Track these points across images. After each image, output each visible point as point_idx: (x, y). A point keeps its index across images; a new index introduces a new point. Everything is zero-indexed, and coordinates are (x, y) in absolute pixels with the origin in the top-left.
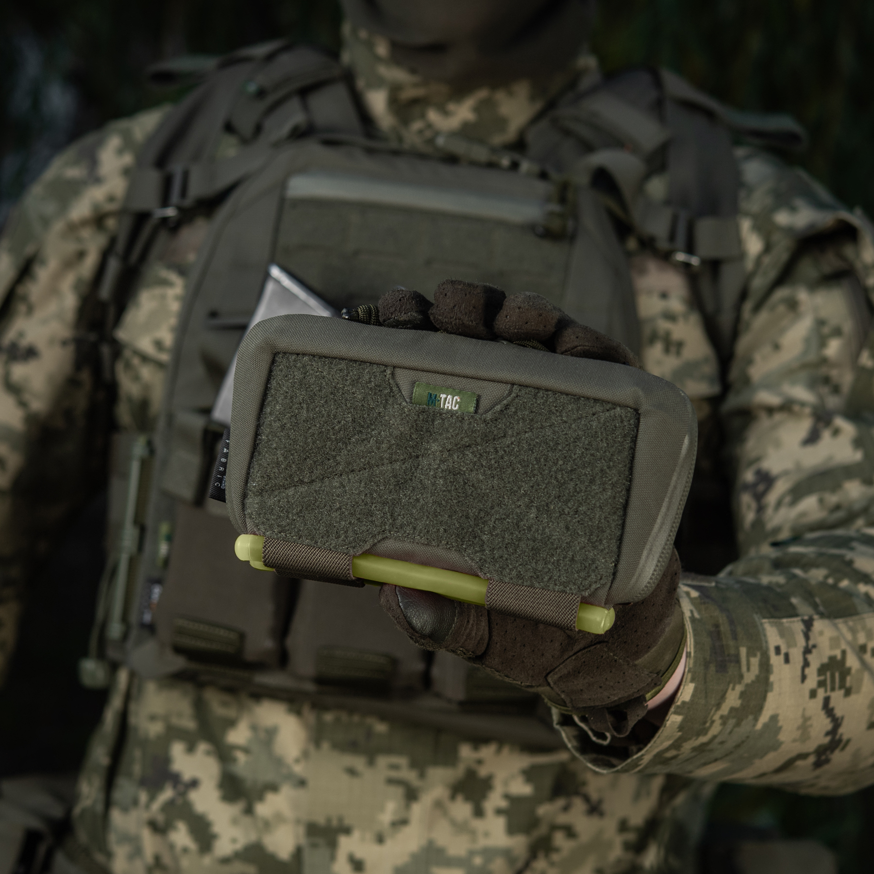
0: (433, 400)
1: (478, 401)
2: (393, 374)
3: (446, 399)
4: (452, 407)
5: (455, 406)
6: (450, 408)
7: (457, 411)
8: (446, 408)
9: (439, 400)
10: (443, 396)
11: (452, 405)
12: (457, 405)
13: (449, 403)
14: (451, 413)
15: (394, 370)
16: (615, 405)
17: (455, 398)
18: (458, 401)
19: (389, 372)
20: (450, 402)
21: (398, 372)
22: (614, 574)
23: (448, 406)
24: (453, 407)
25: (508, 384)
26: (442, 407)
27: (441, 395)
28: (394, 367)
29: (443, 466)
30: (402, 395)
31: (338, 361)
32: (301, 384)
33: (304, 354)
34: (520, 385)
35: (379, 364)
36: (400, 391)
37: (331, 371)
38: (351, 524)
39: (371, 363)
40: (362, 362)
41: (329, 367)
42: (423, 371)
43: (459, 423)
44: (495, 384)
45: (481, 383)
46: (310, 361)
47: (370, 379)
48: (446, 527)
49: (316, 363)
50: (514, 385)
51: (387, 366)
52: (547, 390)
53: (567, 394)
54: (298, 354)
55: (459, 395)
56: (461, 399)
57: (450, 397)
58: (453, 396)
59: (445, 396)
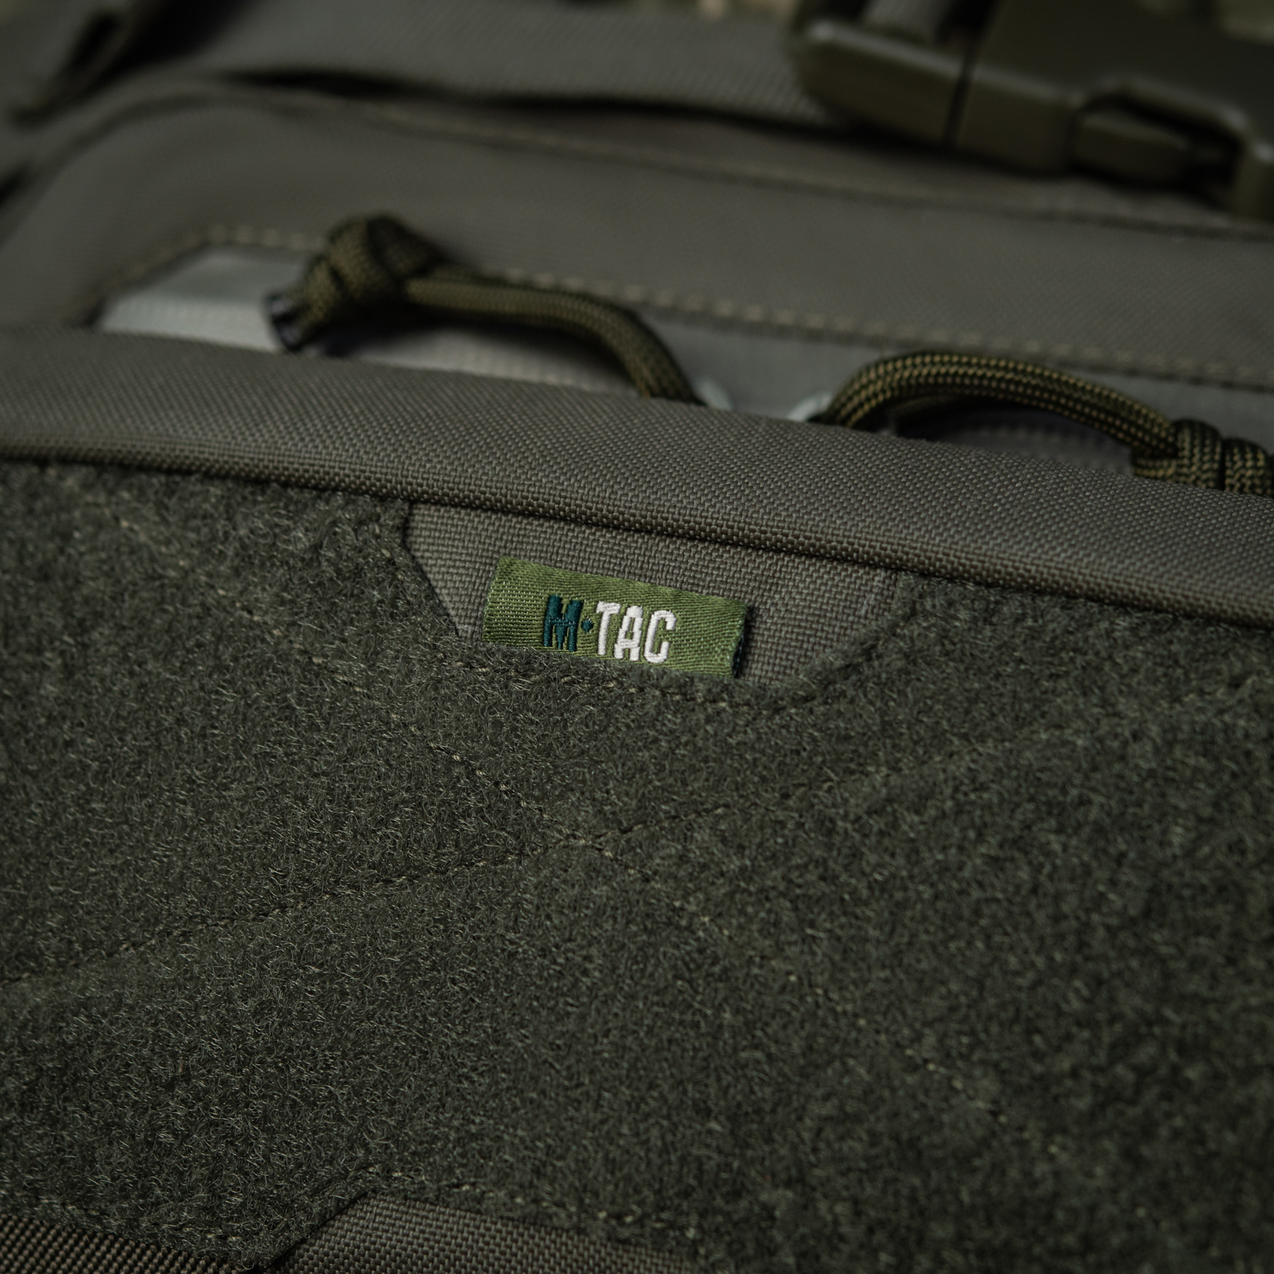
0: (566, 622)
1: (748, 627)
2: (404, 528)
3: (617, 621)
4: (642, 653)
5: (657, 650)
6: (634, 657)
7: (662, 670)
8: (619, 655)
9: (591, 626)
10: (608, 609)
11: (642, 645)
12: (665, 645)
13: (629, 635)
14: (642, 675)
15: (411, 514)
17: (654, 619)
18: (669, 627)
19: (389, 519)
20: (636, 633)
21: (424, 517)
23: (627, 649)
24: (647, 654)
25: (875, 566)
26: (602, 651)
27: (601, 606)
28: (414, 502)
29: (600, 891)
30: (439, 609)
31: (193, 485)
32: (44, 575)
33: (67, 460)
34: (924, 574)
35: (354, 492)
36: (432, 593)
37: (165, 521)
38: (229, 1138)
39: (323, 488)
40: (286, 485)
41: (161, 507)
42: (528, 513)
43: (672, 720)
44: (822, 570)
45: (765, 562)
46: (87, 486)
47: (316, 548)
48: (615, 1153)
49: (111, 492)
50: (898, 569)
51: (383, 498)
52: (1035, 589)
53: (1124, 605)
54: (42, 462)
55: (672, 604)
56: (682, 621)
57: (634, 611)
58: (649, 607)
59: (614, 608)
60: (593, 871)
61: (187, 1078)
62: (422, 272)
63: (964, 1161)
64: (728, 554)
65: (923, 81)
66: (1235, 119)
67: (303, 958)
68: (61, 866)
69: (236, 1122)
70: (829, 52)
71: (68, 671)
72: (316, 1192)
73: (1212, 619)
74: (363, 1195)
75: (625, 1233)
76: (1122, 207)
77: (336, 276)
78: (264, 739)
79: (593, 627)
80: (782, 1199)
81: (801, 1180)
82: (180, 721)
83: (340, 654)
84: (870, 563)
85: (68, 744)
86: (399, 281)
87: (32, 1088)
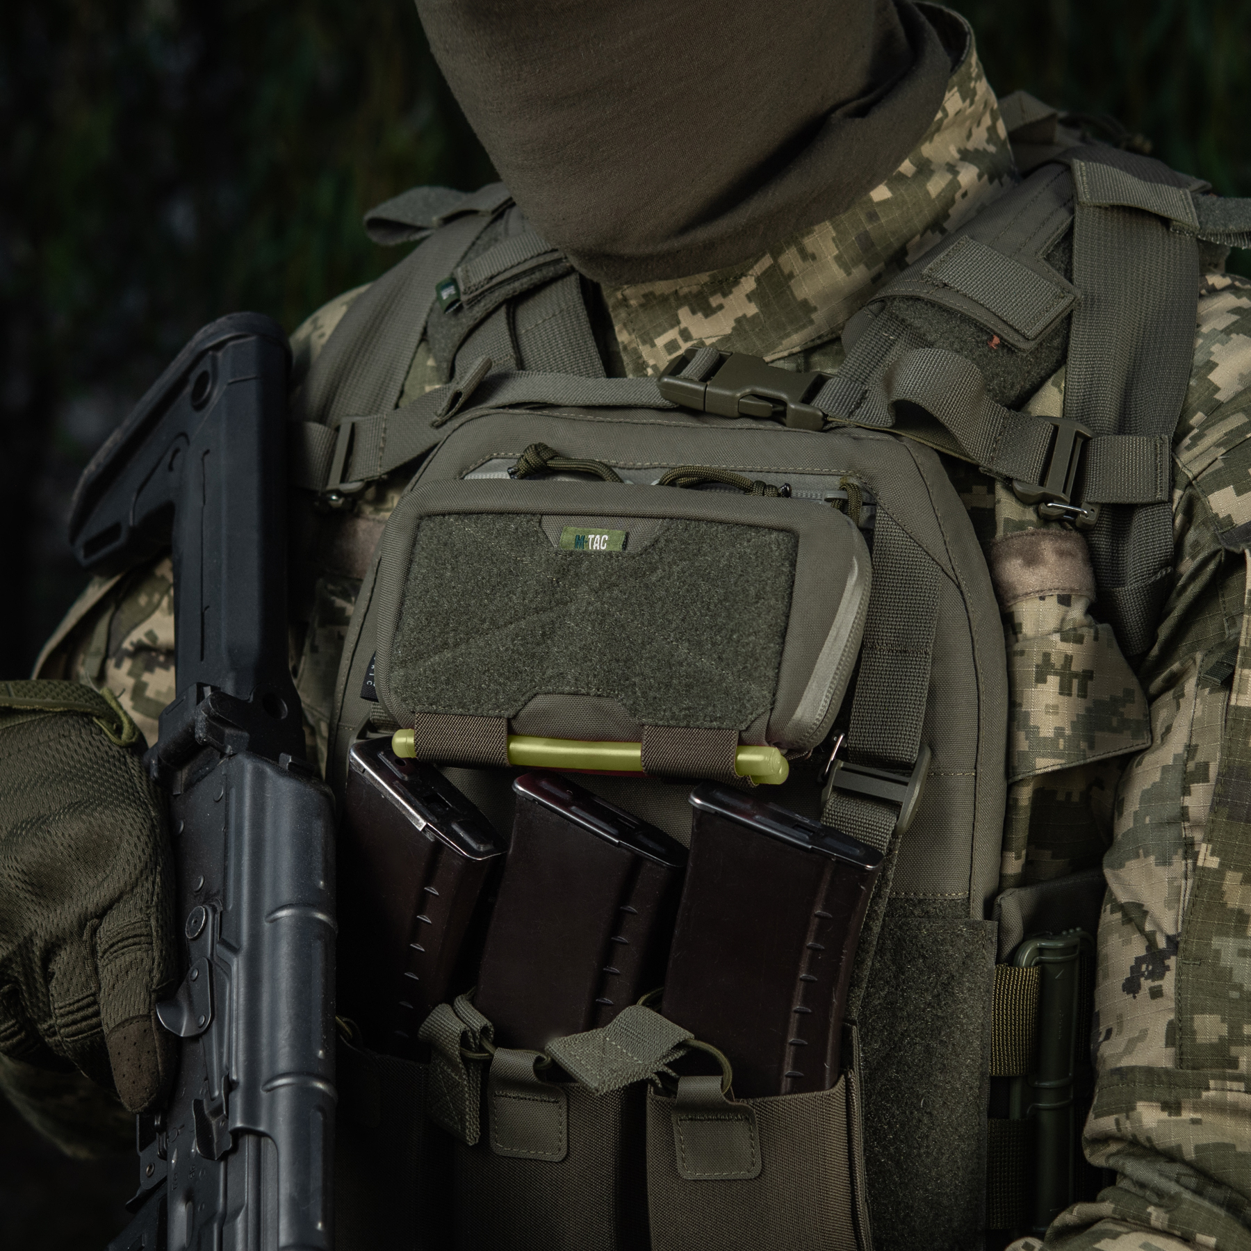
0: (581, 541)
1: (627, 538)
2: (540, 522)
3: (593, 539)
4: (600, 547)
5: (603, 546)
6: (598, 548)
7: (604, 551)
8: (594, 548)
10: (591, 537)
11: (600, 545)
12: (605, 544)
14: (599, 553)
15: (541, 518)
16: (771, 529)
17: (603, 538)
18: (607, 539)
19: (536, 520)
20: (598, 542)
21: (545, 518)
22: (773, 703)
23: (596, 546)
25: (659, 518)
26: (590, 548)
27: (589, 536)
28: (542, 515)
29: (590, 608)
30: (549, 541)
31: (484, 516)
32: (445, 544)
33: (450, 514)
34: (671, 519)
35: (526, 513)
36: (547, 538)
37: (477, 527)
38: (500, 684)
39: (518, 513)
40: (509, 513)
41: (476, 523)
42: (572, 515)
43: (607, 563)
44: (645, 521)
45: (631, 520)
46: (456, 520)
47: (517, 529)
48: (596, 673)
49: (462, 521)
50: (665, 518)
51: (534, 514)
52: (698, 520)
53: (721, 523)
54: (444, 515)
55: (607, 534)
56: (610, 538)
57: (598, 536)
58: (601, 534)
59: (593, 536)
60: (589, 603)
61: (488, 670)
62: (552, 458)
63: (681, 664)
64: (622, 519)
65: (695, 391)
66: (784, 396)
67: (517, 635)
68: (453, 619)
69: (501, 680)
70: (668, 385)
71: (453, 569)
72: (523, 695)
73: (743, 525)
74: (535, 695)
75: (599, 693)
76: (754, 425)
77: (526, 461)
78: (505, 580)
79: (587, 542)
80: (637, 680)
81: (642, 674)
82: (483, 578)
83: (524, 556)
84: (658, 518)
85: (454, 587)
86: (545, 462)
87: (448, 679)
